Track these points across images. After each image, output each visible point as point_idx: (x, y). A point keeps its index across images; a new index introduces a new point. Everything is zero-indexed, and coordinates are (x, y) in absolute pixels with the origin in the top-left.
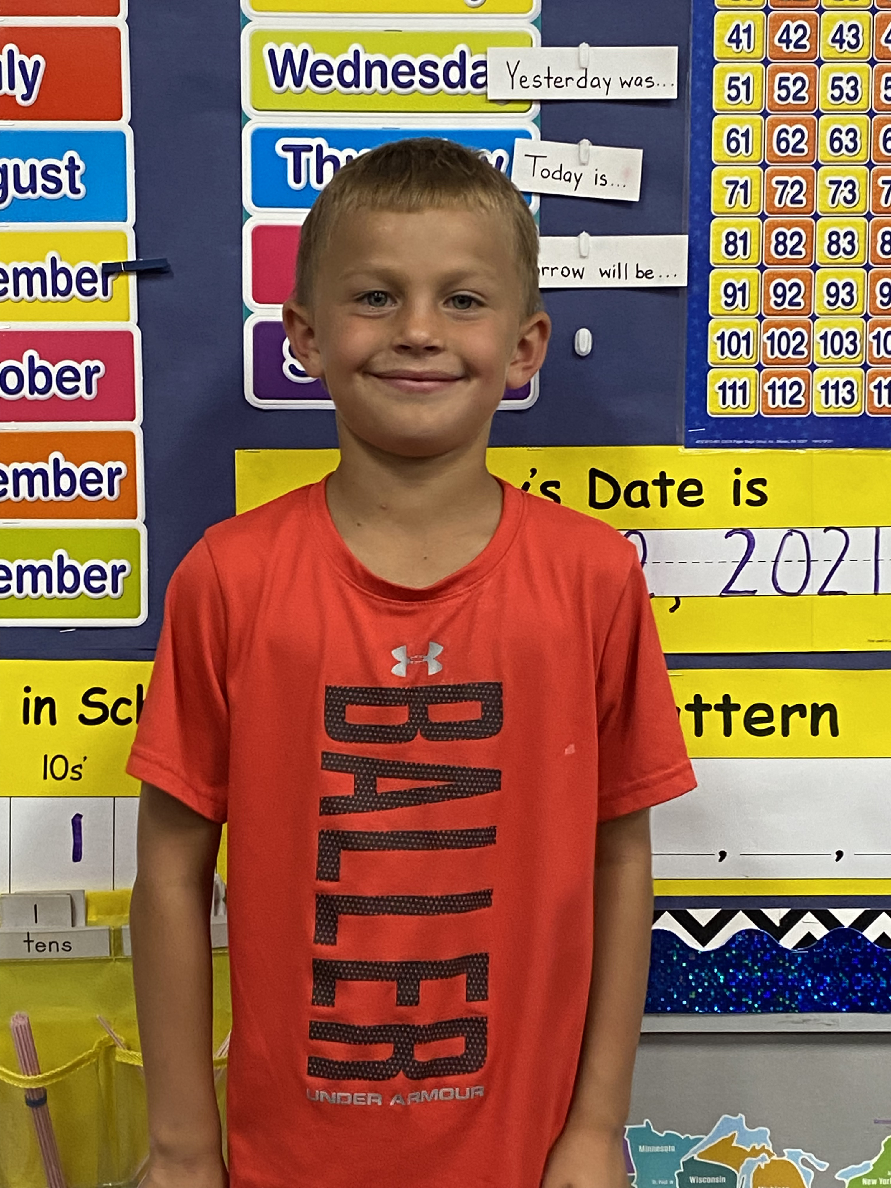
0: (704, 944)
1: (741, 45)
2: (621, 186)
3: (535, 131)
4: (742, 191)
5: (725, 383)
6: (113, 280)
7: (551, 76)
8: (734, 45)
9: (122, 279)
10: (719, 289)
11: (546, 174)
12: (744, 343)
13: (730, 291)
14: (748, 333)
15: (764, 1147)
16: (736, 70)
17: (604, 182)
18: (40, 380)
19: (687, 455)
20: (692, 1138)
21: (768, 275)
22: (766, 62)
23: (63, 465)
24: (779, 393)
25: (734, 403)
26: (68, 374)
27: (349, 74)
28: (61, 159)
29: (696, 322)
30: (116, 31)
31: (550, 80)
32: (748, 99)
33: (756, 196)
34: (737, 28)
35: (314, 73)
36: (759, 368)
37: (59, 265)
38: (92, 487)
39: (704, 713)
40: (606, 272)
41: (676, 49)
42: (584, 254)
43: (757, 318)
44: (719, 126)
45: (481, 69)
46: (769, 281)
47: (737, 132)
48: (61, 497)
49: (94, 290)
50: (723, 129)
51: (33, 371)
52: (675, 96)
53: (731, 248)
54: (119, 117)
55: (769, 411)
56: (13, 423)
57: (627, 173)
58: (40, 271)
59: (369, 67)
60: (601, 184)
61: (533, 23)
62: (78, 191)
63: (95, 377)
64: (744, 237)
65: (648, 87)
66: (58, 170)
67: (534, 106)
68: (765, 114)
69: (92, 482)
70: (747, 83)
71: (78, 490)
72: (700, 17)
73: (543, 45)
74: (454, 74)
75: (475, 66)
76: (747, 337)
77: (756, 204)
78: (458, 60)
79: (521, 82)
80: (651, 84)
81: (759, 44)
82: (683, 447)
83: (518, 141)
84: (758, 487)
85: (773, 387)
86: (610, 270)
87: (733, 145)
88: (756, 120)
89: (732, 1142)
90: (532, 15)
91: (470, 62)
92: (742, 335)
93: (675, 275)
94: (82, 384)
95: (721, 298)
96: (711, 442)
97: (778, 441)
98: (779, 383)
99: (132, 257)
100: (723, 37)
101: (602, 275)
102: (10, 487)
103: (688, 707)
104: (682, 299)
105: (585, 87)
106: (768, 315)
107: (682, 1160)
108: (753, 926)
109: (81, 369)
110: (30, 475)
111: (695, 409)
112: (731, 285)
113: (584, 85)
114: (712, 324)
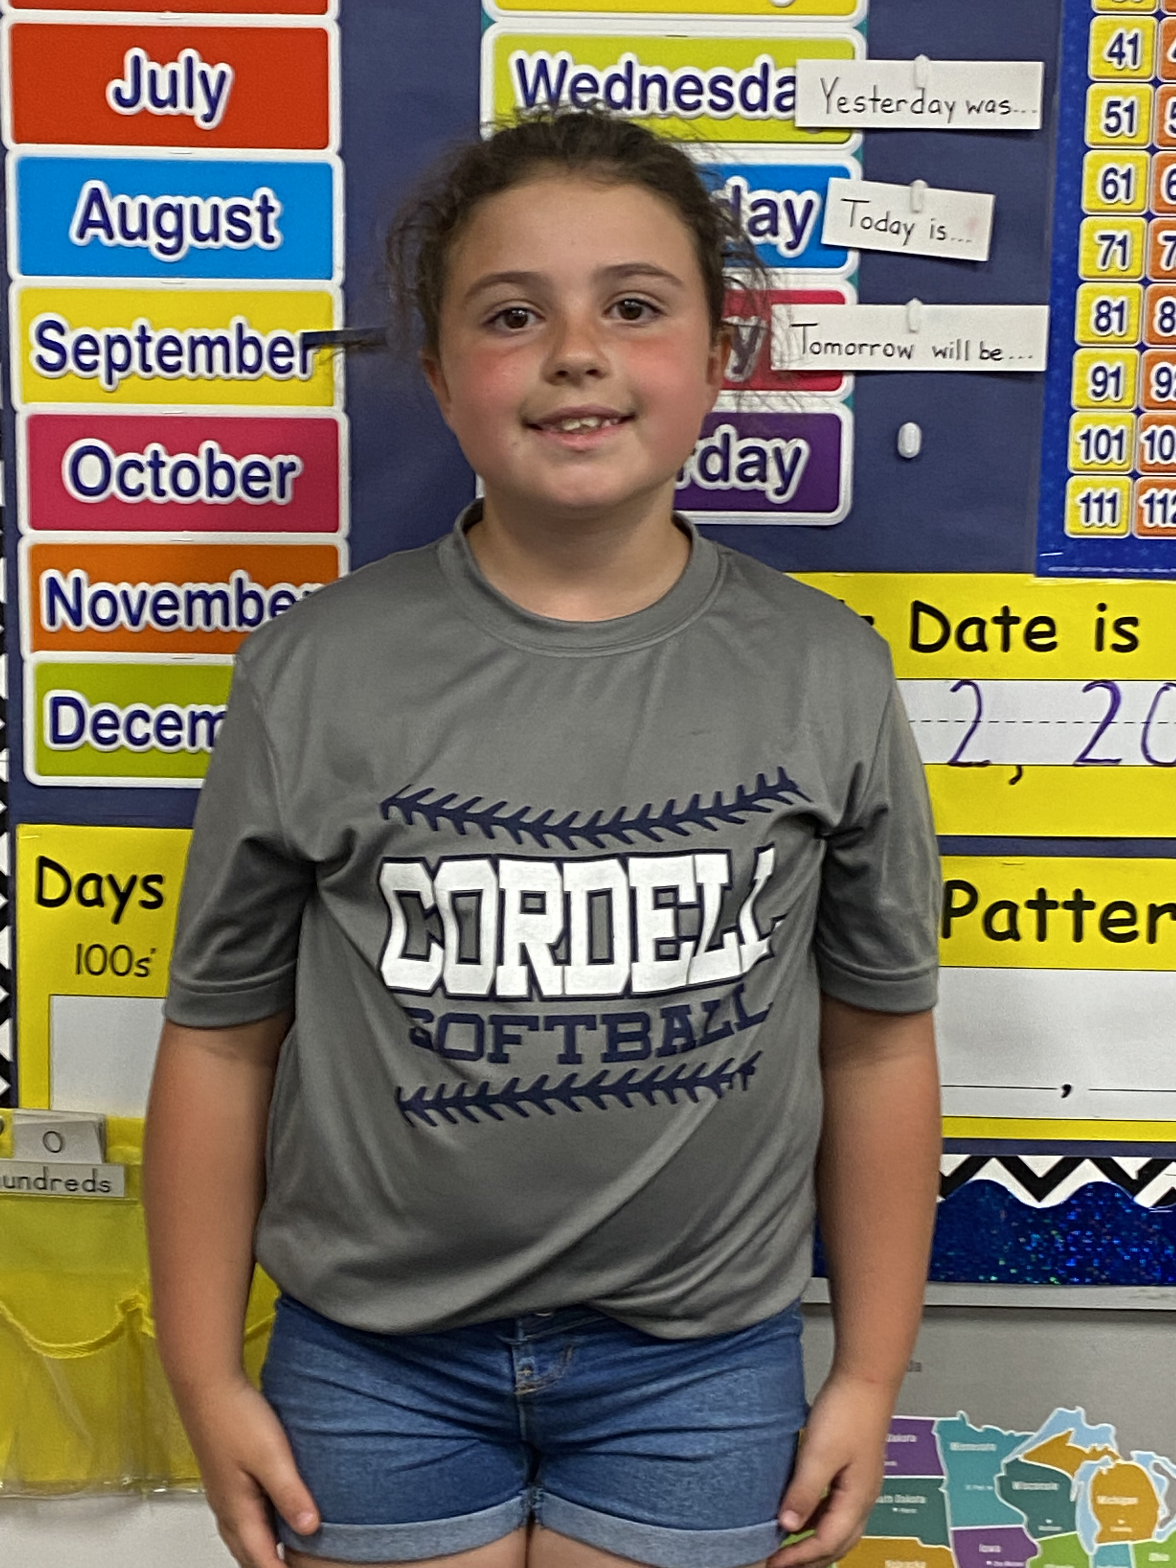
0: (1039, 1199)
1: (1124, 60)
2: (965, 240)
3: (855, 168)
4: (1120, 249)
5: (1089, 495)
6: (314, 354)
7: (878, 97)
8: (1115, 60)
9: (326, 352)
10: (1085, 374)
11: (867, 224)
12: (1115, 444)
13: (1100, 377)
14: (1122, 431)
15: (1106, 1448)
16: (1117, 93)
17: (941, 236)
18: (221, 479)
19: (1035, 586)
20: (1018, 1434)
21: (1150, 357)
22: (1156, 83)
23: (248, 587)
24: (1158, 508)
25: (1100, 520)
26: (257, 472)
27: (618, 92)
28: (251, 198)
29: (1055, 415)
30: (321, 35)
31: (877, 102)
32: (1131, 130)
33: (1137, 256)
34: (1120, 39)
35: (574, 90)
36: (1135, 476)
37: (246, 335)
39: (1050, 913)
40: (941, 351)
41: (1040, 65)
42: (913, 328)
43: (1133, 412)
44: (1090, 165)
45: (788, 87)
46: (1150, 365)
47: (1116, 174)
48: (245, 627)
49: (290, 366)
50: (1099, 167)
51: (212, 468)
52: (1038, 126)
53: (1103, 322)
54: (324, 145)
55: (1144, 532)
57: (972, 224)
58: (223, 341)
59: (645, 83)
60: (939, 239)
61: (856, 28)
62: (272, 239)
63: (290, 476)
64: (1120, 309)
65: (1003, 114)
66: (246, 211)
67: (854, 136)
68: (1152, 150)
72: (1073, 23)
73: (869, 57)
74: (754, 94)
75: (781, 84)
76: (1119, 437)
77: (1136, 267)
78: (758, 74)
79: (839, 104)
80: (1006, 110)
81: (1148, 58)
82: (1032, 575)
83: (832, 180)
84: (1127, 627)
85: (1150, 501)
86: (946, 348)
87: (1110, 189)
88: (1141, 158)
89: (1068, 1440)
90: (855, 19)
91: (774, 77)
92: (1114, 433)
93: (1031, 357)
94: (273, 485)
95: (1087, 385)
96: (1069, 569)
97: (1156, 570)
98: (1159, 496)
99: (337, 325)
100: (1100, 49)
101: (936, 355)
102: (181, 613)
103: (1030, 904)
104: (1039, 387)
105: (921, 112)
106: (1148, 408)
107: (1006, 1460)
108: (1102, 1178)
109: (272, 465)
110: (208, 599)
111: (1049, 527)
112: (1101, 369)
113: (919, 110)
114: (1075, 419)
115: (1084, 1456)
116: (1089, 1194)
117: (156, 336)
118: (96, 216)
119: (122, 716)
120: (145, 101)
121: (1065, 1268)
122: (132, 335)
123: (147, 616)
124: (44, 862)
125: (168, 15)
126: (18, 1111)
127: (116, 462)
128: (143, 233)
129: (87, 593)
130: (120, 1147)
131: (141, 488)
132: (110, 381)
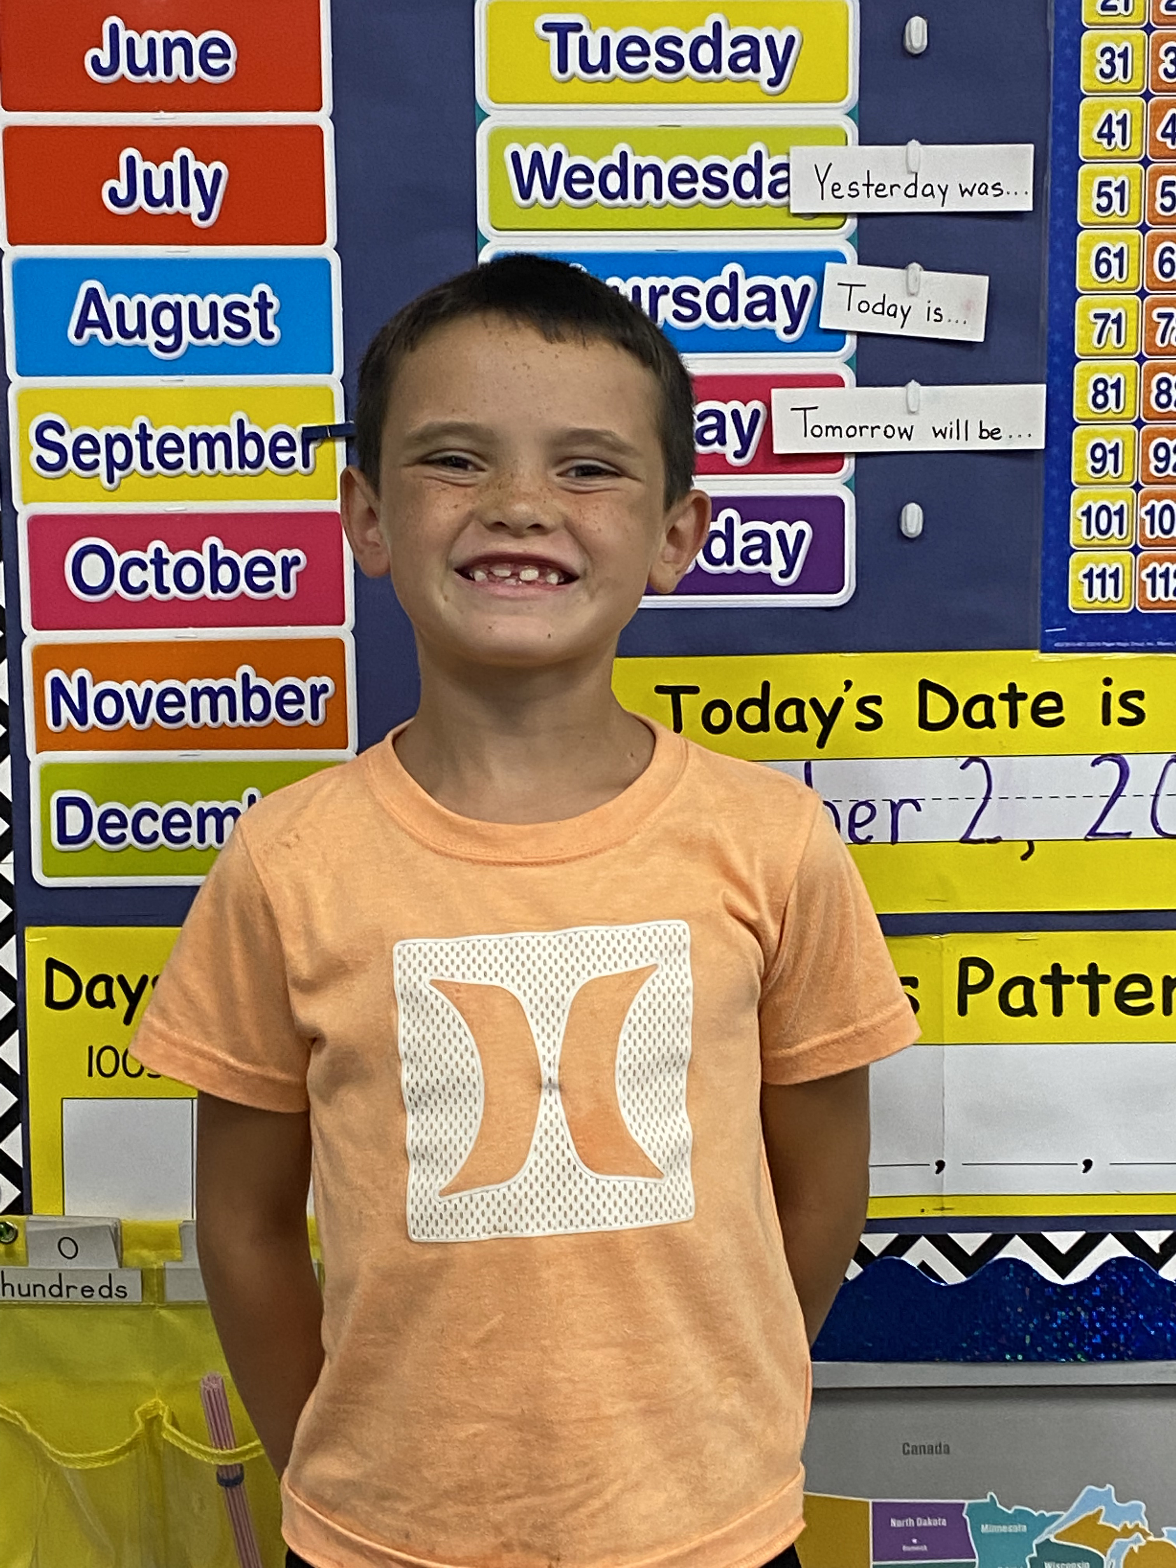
0: (1063, 1276)
1: (1113, 141)
2: (961, 322)
3: (850, 252)
4: (1114, 327)
5: (1091, 570)
6: (315, 448)
7: (871, 183)
8: (1105, 141)
9: (327, 446)
10: (1084, 451)
11: (864, 307)
12: (1115, 519)
13: (1099, 453)
14: (1122, 507)
15: (1137, 1526)
16: (1106, 173)
17: (938, 318)
18: (225, 575)
19: (1041, 662)
20: (1047, 1514)
21: (1147, 432)
22: (1145, 163)
23: (254, 682)
24: (1160, 582)
25: (1103, 595)
26: (260, 567)
27: (613, 182)
28: (249, 295)
29: (1055, 492)
30: (316, 131)
31: (870, 188)
32: (1122, 209)
33: (1132, 333)
34: (1110, 117)
35: (569, 181)
36: (1136, 550)
37: (247, 430)
38: (290, 709)
39: (1065, 987)
40: (940, 431)
41: (1031, 147)
42: (913, 409)
43: (1132, 487)
44: (1084, 244)
45: (782, 174)
46: (1148, 440)
47: (1109, 252)
48: (252, 722)
49: (292, 461)
50: (1091, 247)
51: (215, 564)
52: (1030, 208)
53: (1100, 399)
54: (322, 241)
55: (1147, 606)
56: (191, 629)
57: (968, 306)
58: (224, 437)
59: (640, 172)
60: (936, 320)
61: (848, 114)
62: (270, 335)
63: (294, 570)
64: (1117, 386)
65: (996, 196)
66: (245, 308)
67: (849, 221)
68: (1144, 229)
69: (291, 702)
70: (1121, 189)
71: (274, 713)
72: (1062, 107)
73: (860, 144)
74: (748, 181)
75: (773, 171)
76: (1120, 512)
77: (1131, 344)
78: (752, 163)
79: (833, 190)
80: (998, 192)
81: (1137, 138)
82: (1037, 651)
83: (828, 265)
84: (1133, 701)
85: (1152, 575)
86: (946, 429)
87: (1103, 268)
88: (1133, 237)
89: (1098, 1519)
90: (846, 105)
91: (767, 165)
92: (1113, 509)
93: (1030, 435)
94: (278, 580)
95: (1087, 462)
96: (1073, 644)
97: (1160, 643)
98: (1160, 570)
99: (339, 419)
100: (1089, 132)
101: (936, 435)
102: (188, 710)
103: (1044, 980)
104: (1039, 465)
105: (915, 196)
106: (1146, 483)
107: (1035, 1542)
108: (1126, 1253)
109: (276, 561)
110: (213, 695)
111: (1052, 603)
112: (1100, 445)
113: (913, 194)
114: (1075, 495)
115: (1113, 1534)
116: (1113, 1270)
117: (157, 435)
118: (93, 315)
119: (130, 816)
120: (140, 199)
121: (1090, 1344)
122: (132, 434)
123: (153, 712)
124: (52, 964)
125: (162, 114)
126: (31, 1218)
127: (118, 562)
128: (141, 331)
129: (92, 693)
130: (137, 1251)
131: (145, 585)
132: (111, 479)
